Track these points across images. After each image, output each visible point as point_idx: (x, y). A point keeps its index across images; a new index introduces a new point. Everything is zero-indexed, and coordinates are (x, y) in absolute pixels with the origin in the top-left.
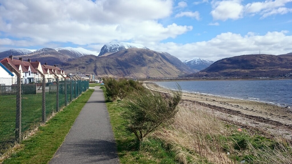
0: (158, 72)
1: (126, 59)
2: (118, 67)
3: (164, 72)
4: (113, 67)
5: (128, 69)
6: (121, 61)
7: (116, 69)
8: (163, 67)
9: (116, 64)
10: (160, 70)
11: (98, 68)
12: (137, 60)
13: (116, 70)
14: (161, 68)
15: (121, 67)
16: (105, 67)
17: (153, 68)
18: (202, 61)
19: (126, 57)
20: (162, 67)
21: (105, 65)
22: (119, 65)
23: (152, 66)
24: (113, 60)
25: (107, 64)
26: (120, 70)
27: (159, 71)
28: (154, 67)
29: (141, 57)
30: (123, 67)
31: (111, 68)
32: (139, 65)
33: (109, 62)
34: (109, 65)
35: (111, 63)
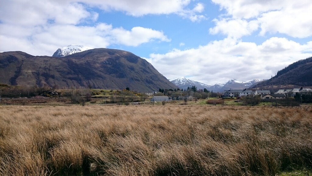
0: (147, 88)
1: (87, 61)
2: (71, 76)
3: (157, 89)
4: (57, 75)
5: (92, 80)
6: (76, 65)
7: (65, 79)
8: (155, 81)
9: (65, 70)
10: (151, 85)
11: (24, 75)
12: (109, 66)
13: (63, 80)
14: (152, 83)
15: (76, 76)
16: (41, 73)
17: (138, 80)
18: (187, 81)
19: (87, 59)
20: (153, 81)
21: (41, 70)
22: (73, 72)
23: (136, 78)
24: (60, 61)
25: (45, 69)
26: (73, 80)
27: (149, 87)
28: (140, 79)
29: (117, 61)
30: (80, 76)
31: (53, 77)
32: (114, 75)
33: (50, 65)
34: (49, 70)
35: (56, 66)
